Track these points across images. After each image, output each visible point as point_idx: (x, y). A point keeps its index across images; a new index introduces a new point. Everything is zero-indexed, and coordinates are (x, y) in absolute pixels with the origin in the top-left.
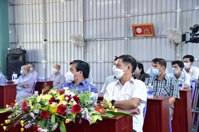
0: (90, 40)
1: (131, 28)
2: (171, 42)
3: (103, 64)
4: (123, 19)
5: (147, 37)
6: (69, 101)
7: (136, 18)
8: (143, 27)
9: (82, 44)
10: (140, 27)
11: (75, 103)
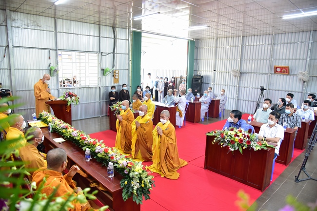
0: (244, 73)
1: (273, 68)
2: (300, 80)
3: (251, 89)
4: (268, 61)
5: (284, 75)
6: (244, 137)
7: (277, 61)
8: (282, 68)
9: (238, 74)
10: (280, 68)
11: (247, 139)
